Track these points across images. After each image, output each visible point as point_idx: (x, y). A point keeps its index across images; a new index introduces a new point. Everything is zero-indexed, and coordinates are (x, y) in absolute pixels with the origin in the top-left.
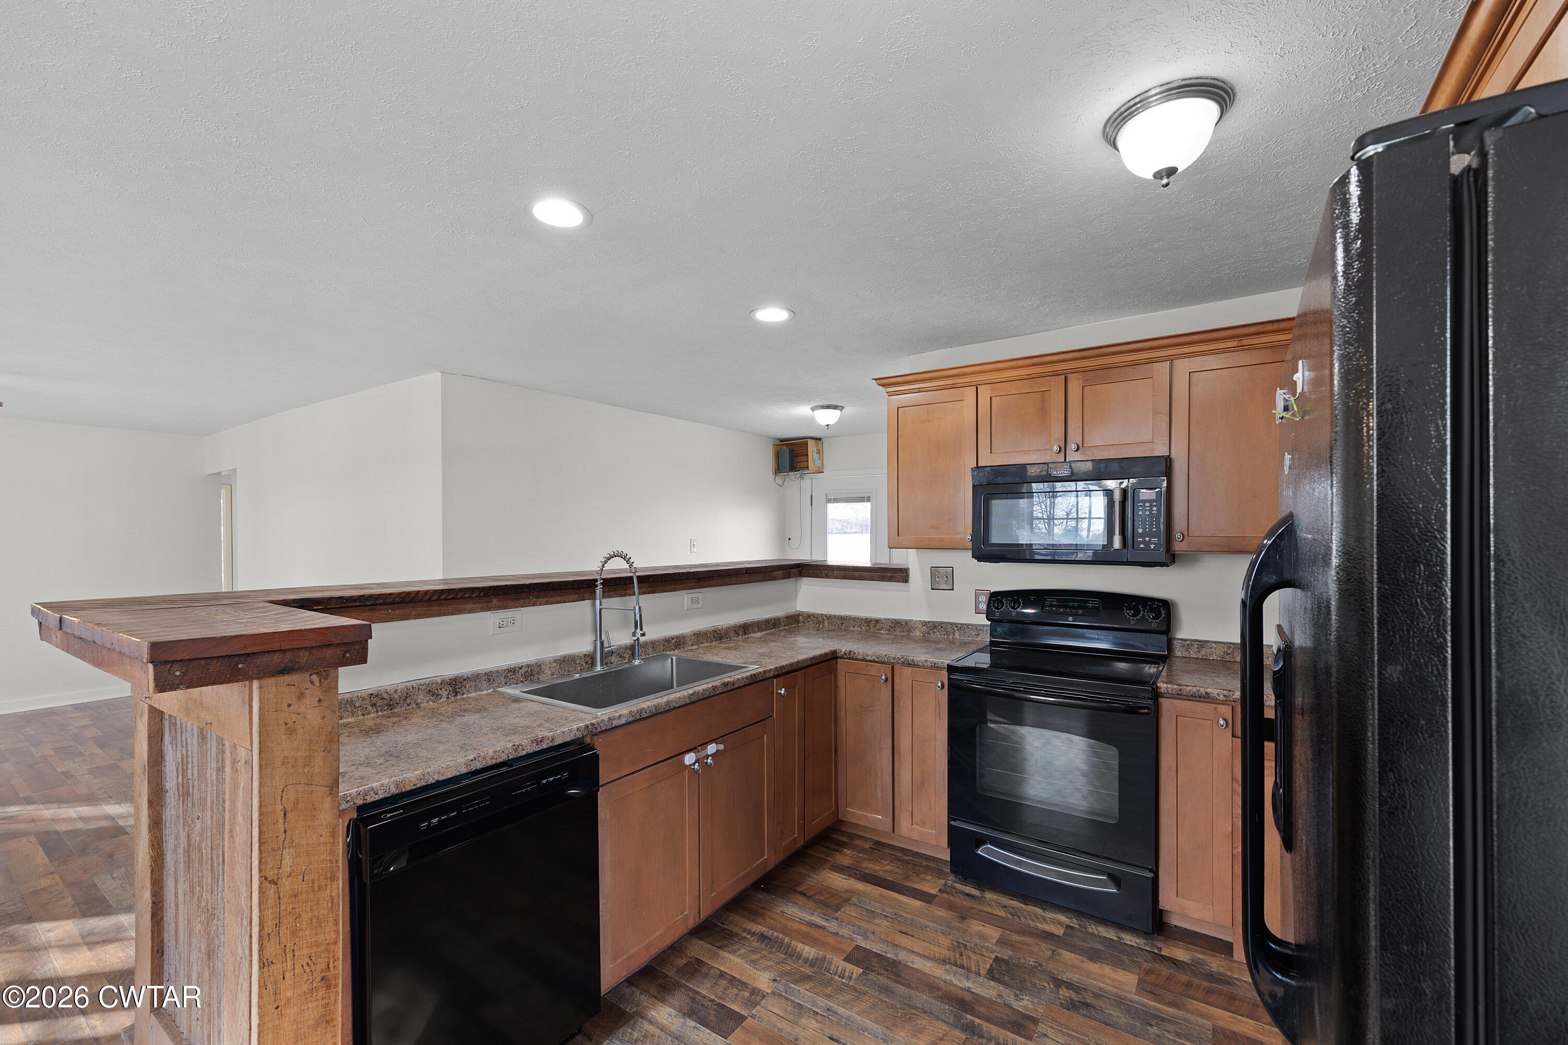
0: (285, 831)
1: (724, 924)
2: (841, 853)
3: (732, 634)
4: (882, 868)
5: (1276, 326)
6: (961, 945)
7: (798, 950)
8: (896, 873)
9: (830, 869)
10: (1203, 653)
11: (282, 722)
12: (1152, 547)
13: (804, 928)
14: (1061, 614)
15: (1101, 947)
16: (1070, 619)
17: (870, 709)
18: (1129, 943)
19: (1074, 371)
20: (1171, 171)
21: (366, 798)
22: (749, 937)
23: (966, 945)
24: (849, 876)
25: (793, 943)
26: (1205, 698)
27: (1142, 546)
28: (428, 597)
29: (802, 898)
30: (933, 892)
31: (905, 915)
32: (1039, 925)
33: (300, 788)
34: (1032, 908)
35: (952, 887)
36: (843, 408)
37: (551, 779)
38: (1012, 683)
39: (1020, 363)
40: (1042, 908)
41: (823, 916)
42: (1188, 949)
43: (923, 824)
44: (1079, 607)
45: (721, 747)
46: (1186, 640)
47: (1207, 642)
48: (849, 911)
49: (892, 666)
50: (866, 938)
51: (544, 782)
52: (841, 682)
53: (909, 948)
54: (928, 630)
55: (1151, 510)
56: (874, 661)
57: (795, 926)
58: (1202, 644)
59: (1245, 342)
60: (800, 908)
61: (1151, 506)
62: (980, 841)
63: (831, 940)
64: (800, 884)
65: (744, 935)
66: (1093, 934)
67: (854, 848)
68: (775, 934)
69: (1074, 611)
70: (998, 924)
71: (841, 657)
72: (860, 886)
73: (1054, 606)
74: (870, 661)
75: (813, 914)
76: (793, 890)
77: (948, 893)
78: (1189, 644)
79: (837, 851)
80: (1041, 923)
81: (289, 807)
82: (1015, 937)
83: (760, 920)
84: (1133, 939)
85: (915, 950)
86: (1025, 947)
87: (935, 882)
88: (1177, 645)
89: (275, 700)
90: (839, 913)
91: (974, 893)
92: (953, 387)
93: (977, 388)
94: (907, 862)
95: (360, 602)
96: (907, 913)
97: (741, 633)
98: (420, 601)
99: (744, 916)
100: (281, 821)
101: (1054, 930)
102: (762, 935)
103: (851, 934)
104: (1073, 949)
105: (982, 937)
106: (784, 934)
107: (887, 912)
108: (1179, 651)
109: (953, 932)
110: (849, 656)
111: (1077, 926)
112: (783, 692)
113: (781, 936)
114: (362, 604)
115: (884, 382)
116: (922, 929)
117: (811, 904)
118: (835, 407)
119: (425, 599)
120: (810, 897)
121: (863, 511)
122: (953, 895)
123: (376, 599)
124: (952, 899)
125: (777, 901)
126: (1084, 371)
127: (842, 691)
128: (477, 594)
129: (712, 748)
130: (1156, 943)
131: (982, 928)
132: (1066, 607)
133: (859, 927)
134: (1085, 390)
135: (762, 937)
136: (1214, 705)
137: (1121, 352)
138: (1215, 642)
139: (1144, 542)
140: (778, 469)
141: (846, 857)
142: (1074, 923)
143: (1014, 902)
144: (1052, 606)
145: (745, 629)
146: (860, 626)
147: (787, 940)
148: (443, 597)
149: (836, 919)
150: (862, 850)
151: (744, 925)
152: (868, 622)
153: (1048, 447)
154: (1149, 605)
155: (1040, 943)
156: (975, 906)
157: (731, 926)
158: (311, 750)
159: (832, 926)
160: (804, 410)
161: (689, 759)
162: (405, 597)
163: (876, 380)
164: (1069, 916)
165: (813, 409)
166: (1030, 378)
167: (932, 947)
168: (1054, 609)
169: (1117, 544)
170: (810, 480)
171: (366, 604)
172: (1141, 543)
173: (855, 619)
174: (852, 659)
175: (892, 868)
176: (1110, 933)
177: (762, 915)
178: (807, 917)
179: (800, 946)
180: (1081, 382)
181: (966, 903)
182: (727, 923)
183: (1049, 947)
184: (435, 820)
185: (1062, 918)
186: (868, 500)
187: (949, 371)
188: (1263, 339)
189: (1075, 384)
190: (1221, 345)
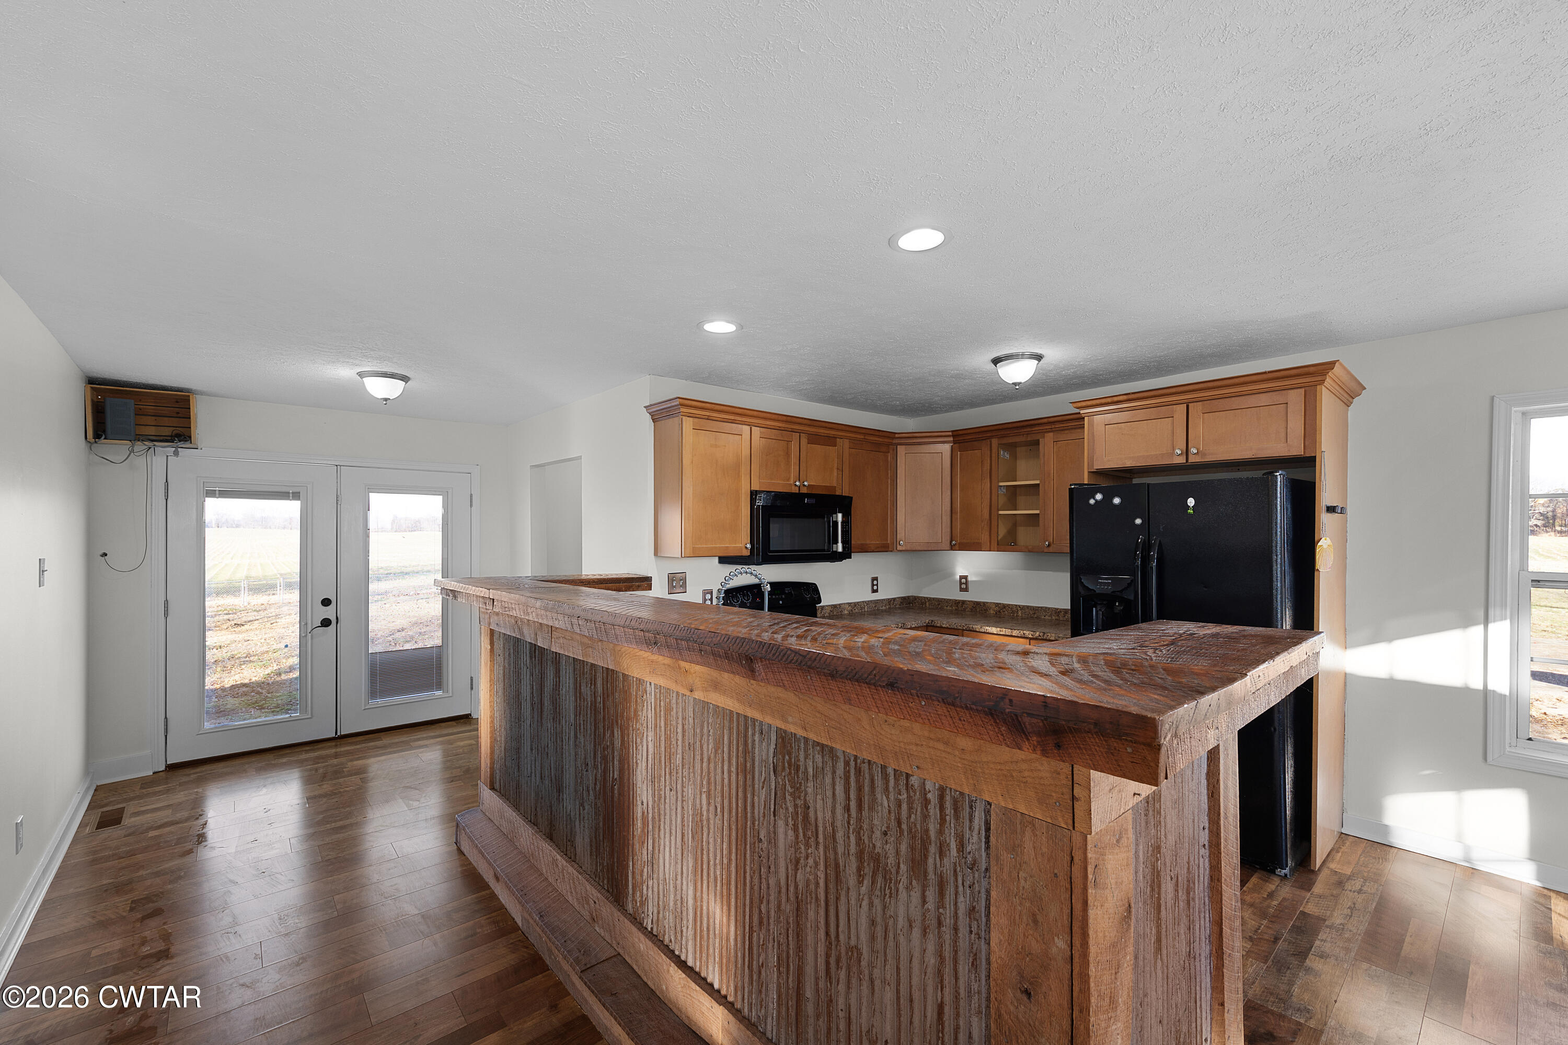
19: (803, 432)
46: (824, 606)
47: (836, 605)
55: (847, 528)
58: (832, 606)
59: (866, 438)
61: (846, 525)
92: (733, 422)
93: (751, 428)
126: (807, 433)
134: (808, 446)
140: (103, 431)
154: (809, 588)
165: (363, 375)
170: (164, 458)
180: (806, 440)
187: (737, 409)
188: (872, 438)
189: (804, 441)
190: (858, 436)
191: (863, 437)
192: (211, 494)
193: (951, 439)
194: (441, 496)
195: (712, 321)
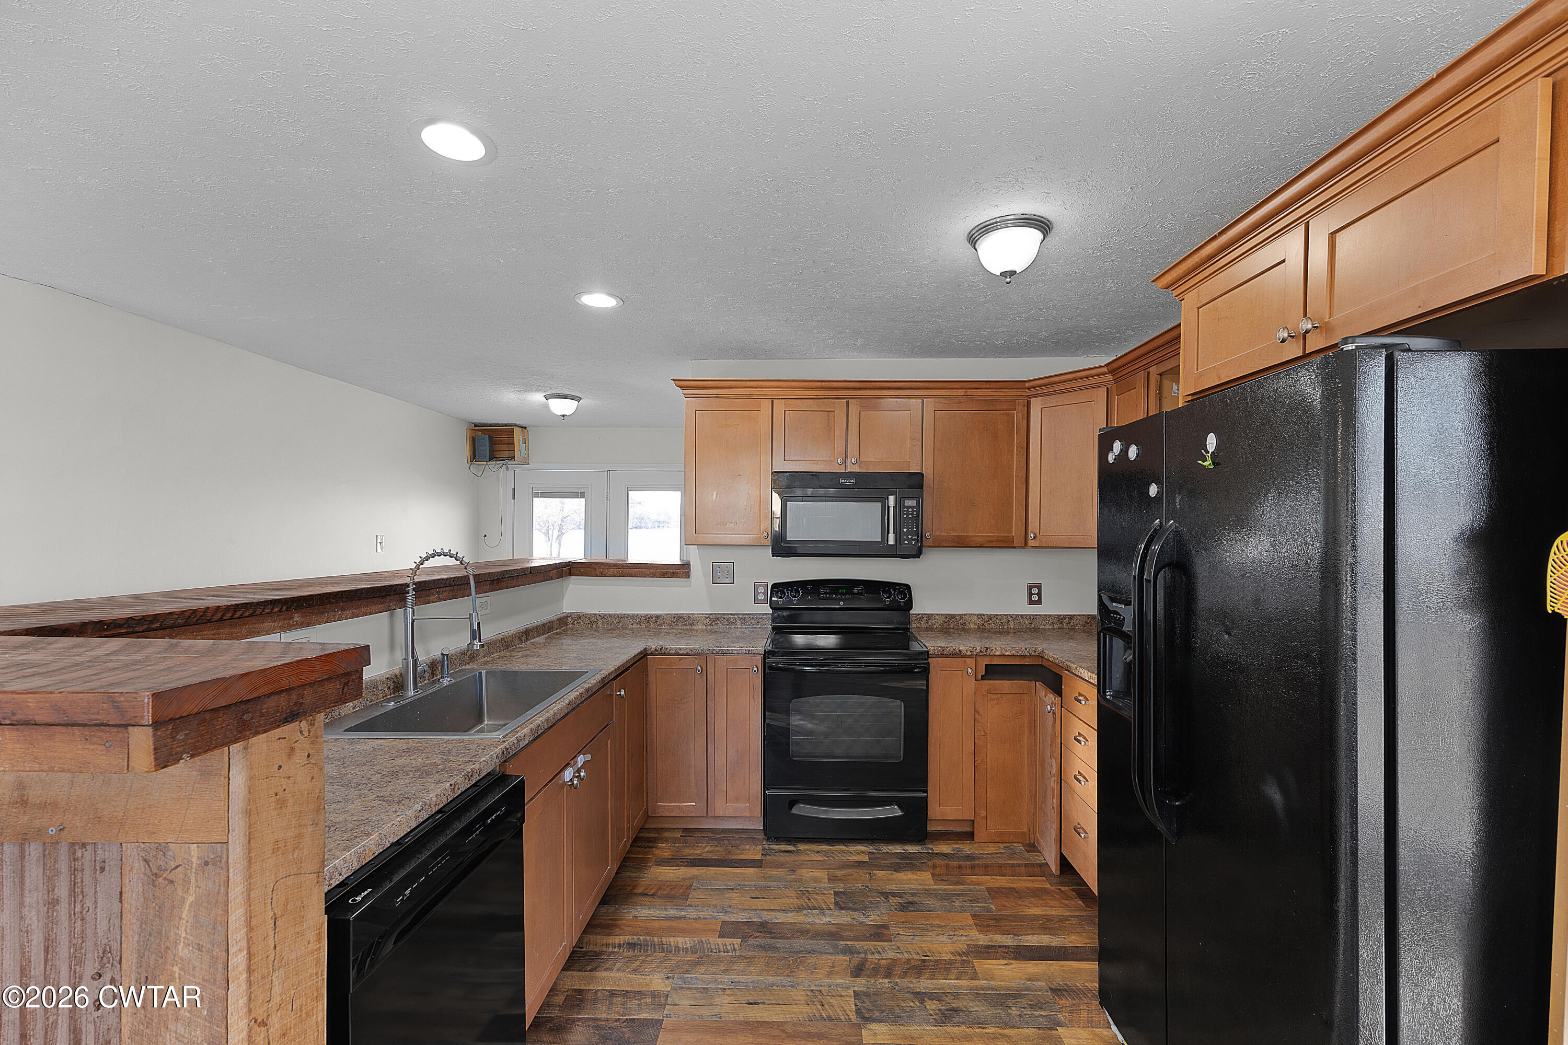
0: (275, 947)
1: (582, 948)
2: (657, 848)
3: (517, 642)
4: (704, 850)
5: (988, 385)
6: (805, 892)
7: (672, 944)
8: (718, 851)
9: (656, 865)
10: (930, 623)
11: (272, 792)
12: (913, 542)
13: (666, 924)
14: (834, 599)
15: (897, 861)
16: (842, 603)
17: (683, 701)
18: (912, 851)
19: (854, 397)
20: (1012, 273)
21: (331, 882)
22: (616, 950)
23: (808, 891)
24: (678, 865)
25: (664, 939)
26: (959, 655)
27: (906, 542)
28: (219, 615)
29: (647, 899)
30: (758, 857)
31: (746, 883)
32: (849, 858)
33: (290, 882)
34: (838, 847)
35: (770, 849)
36: (581, 398)
37: (493, 817)
38: (822, 660)
39: (811, 384)
40: (845, 845)
41: (676, 907)
42: (947, 844)
43: (737, 800)
44: (847, 594)
45: (588, 757)
46: (919, 614)
47: (933, 615)
48: (696, 896)
49: (705, 656)
50: (727, 913)
51: (489, 821)
52: (651, 679)
53: (766, 908)
54: (710, 622)
55: (912, 514)
56: (687, 654)
57: (657, 925)
58: (930, 616)
59: (969, 393)
60: (650, 908)
61: (913, 511)
62: (793, 802)
63: (697, 925)
64: (635, 887)
65: (610, 949)
66: (887, 853)
67: (667, 840)
68: (641, 938)
69: (843, 597)
70: (822, 867)
71: (652, 654)
72: (694, 871)
73: (828, 593)
74: (683, 654)
75: (666, 909)
76: (631, 894)
77: (770, 855)
78: (920, 617)
79: (652, 847)
80: (850, 856)
81: (278, 913)
82: (839, 873)
83: (618, 931)
84: (913, 848)
85: (772, 908)
86: (850, 877)
87: (754, 849)
88: (913, 619)
89: (266, 763)
90: (689, 900)
91: (790, 849)
92: (749, 397)
93: (773, 402)
94: (721, 840)
95: (128, 627)
96: (747, 881)
97: (523, 639)
98: (209, 621)
99: (599, 934)
100: (271, 933)
101: (861, 858)
102: (629, 944)
103: (712, 914)
104: (881, 868)
105: (817, 880)
106: (650, 935)
107: (730, 886)
108: (914, 623)
109: (793, 883)
110: (661, 652)
111: (875, 851)
112: (622, 693)
113: (648, 938)
114: (130, 630)
115: (682, 384)
116: (768, 890)
117: (658, 901)
118: (572, 398)
119: (215, 618)
120: (653, 895)
121: (576, 506)
122: (775, 856)
123: (151, 622)
124: (775, 858)
125: (624, 909)
126: (860, 398)
127: (652, 687)
128: (279, 608)
129: (581, 760)
130: (928, 846)
131: (811, 873)
132: (837, 594)
133: (715, 906)
134: (861, 414)
135: (630, 945)
136: (964, 659)
137: (889, 388)
138: (937, 615)
139: (908, 539)
140: (474, 456)
141: (664, 850)
142: (871, 848)
143: (823, 847)
144: (826, 593)
145: (527, 634)
146: (639, 623)
147: (656, 939)
148: (238, 614)
149: (690, 905)
150: (675, 840)
151: (605, 941)
152: (648, 618)
153: (832, 459)
154: (897, 589)
155: (858, 871)
156: (797, 859)
157: (591, 946)
158: (300, 826)
159: (690, 913)
160: (538, 397)
161: (568, 774)
162: (189, 617)
163: (674, 380)
164: (865, 845)
165: (547, 398)
166: (817, 398)
167: (784, 901)
168: (828, 595)
169: (891, 541)
170: (513, 472)
171: (137, 629)
172: (905, 540)
173: (633, 617)
174: (664, 654)
175: (712, 849)
176: (897, 849)
177: (616, 926)
178: (663, 913)
179: (672, 939)
180: (859, 408)
181: (788, 858)
182: (584, 945)
183: (865, 871)
184: (408, 892)
185: (861, 848)
186: (582, 495)
187: (748, 383)
188: (980, 393)
189: (854, 408)
190: (954, 393)
191: (963, 394)
192: (535, 495)
193: (1110, 377)
194: (680, 492)
195: (590, 292)
